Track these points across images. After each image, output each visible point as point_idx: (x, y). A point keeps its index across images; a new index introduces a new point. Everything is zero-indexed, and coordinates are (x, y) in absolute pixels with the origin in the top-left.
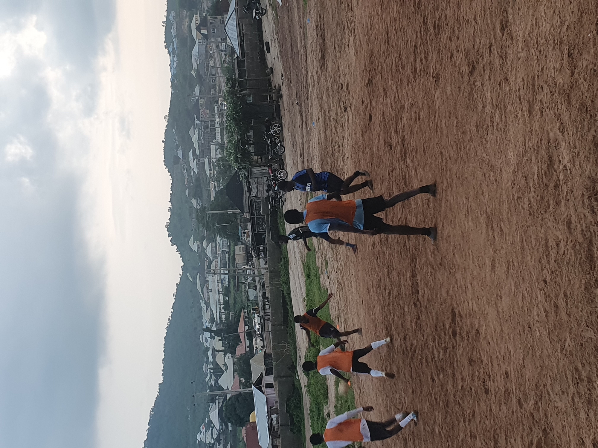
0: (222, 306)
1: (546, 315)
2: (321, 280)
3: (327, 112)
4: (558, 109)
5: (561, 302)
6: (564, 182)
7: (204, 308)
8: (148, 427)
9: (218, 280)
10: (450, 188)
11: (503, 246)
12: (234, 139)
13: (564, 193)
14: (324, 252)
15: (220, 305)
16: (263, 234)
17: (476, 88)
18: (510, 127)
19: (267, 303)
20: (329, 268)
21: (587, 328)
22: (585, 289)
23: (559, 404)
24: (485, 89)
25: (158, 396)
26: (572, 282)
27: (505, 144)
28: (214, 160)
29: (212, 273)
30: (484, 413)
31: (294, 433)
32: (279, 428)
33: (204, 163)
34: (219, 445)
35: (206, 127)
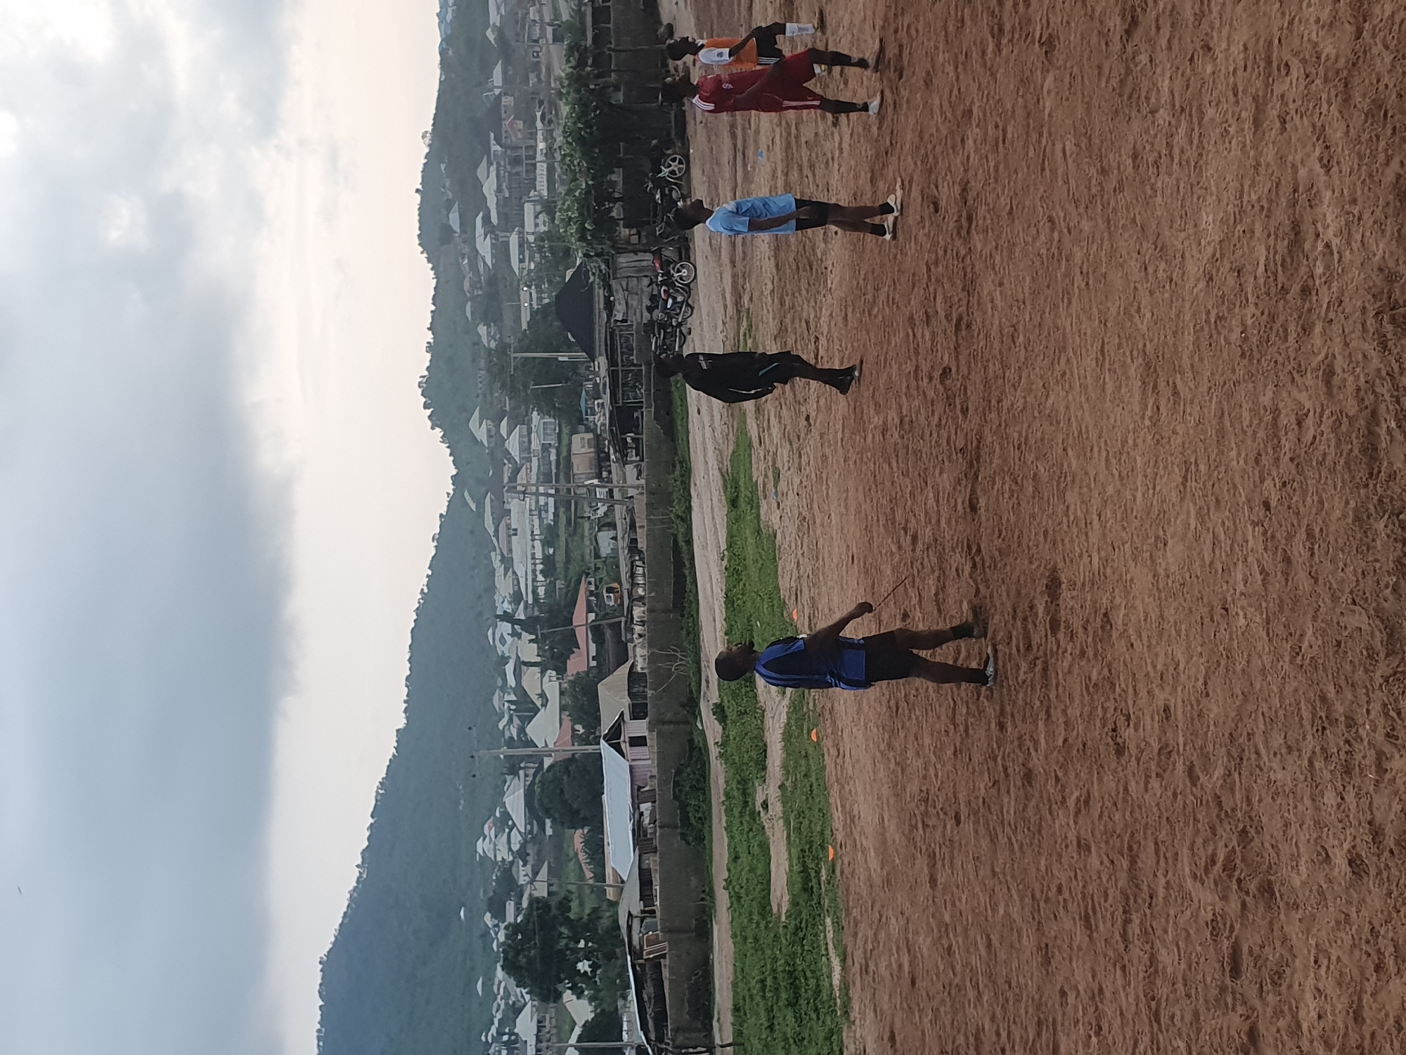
0: (540, 567)
1: (1263, 580)
2: (762, 512)
3: (793, 127)
4: (1321, 113)
5: (1299, 549)
6: (1323, 279)
7: (500, 570)
8: (371, 821)
9: (531, 510)
10: (1066, 300)
11: (1178, 428)
12: (578, 187)
13: (1321, 306)
14: (772, 449)
15: (535, 564)
16: (636, 409)
17: (1139, 68)
18: (1210, 157)
19: (637, 563)
20: (782, 485)
21: (1353, 607)
22: (1354, 521)
23: (1279, 775)
24: (1159, 71)
25: (394, 756)
26: (1326, 505)
27: (1195, 197)
28: (531, 238)
29: (520, 492)
30: (1110, 795)
31: (688, 844)
32: (655, 833)
33: (506, 244)
34: (524, 865)
35: (516, 161)
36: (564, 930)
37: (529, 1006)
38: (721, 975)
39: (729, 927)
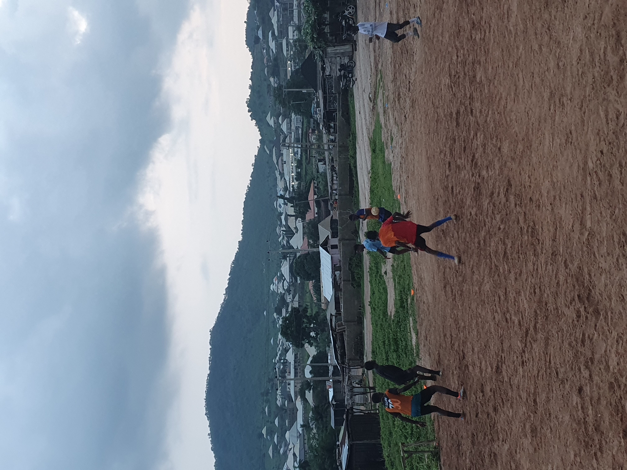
0: (295, 177)
2: (386, 154)
7: (279, 178)
8: (229, 276)
9: (291, 153)
12: (311, 19)
14: (390, 128)
15: (293, 175)
16: (334, 112)
19: (334, 175)
20: (394, 143)
25: (237, 251)
28: (291, 41)
29: (287, 146)
31: (354, 288)
32: (341, 283)
33: (281, 44)
34: (289, 295)
35: (285, 9)
36: (305, 320)
37: (291, 349)
38: (367, 339)
39: (370, 320)
